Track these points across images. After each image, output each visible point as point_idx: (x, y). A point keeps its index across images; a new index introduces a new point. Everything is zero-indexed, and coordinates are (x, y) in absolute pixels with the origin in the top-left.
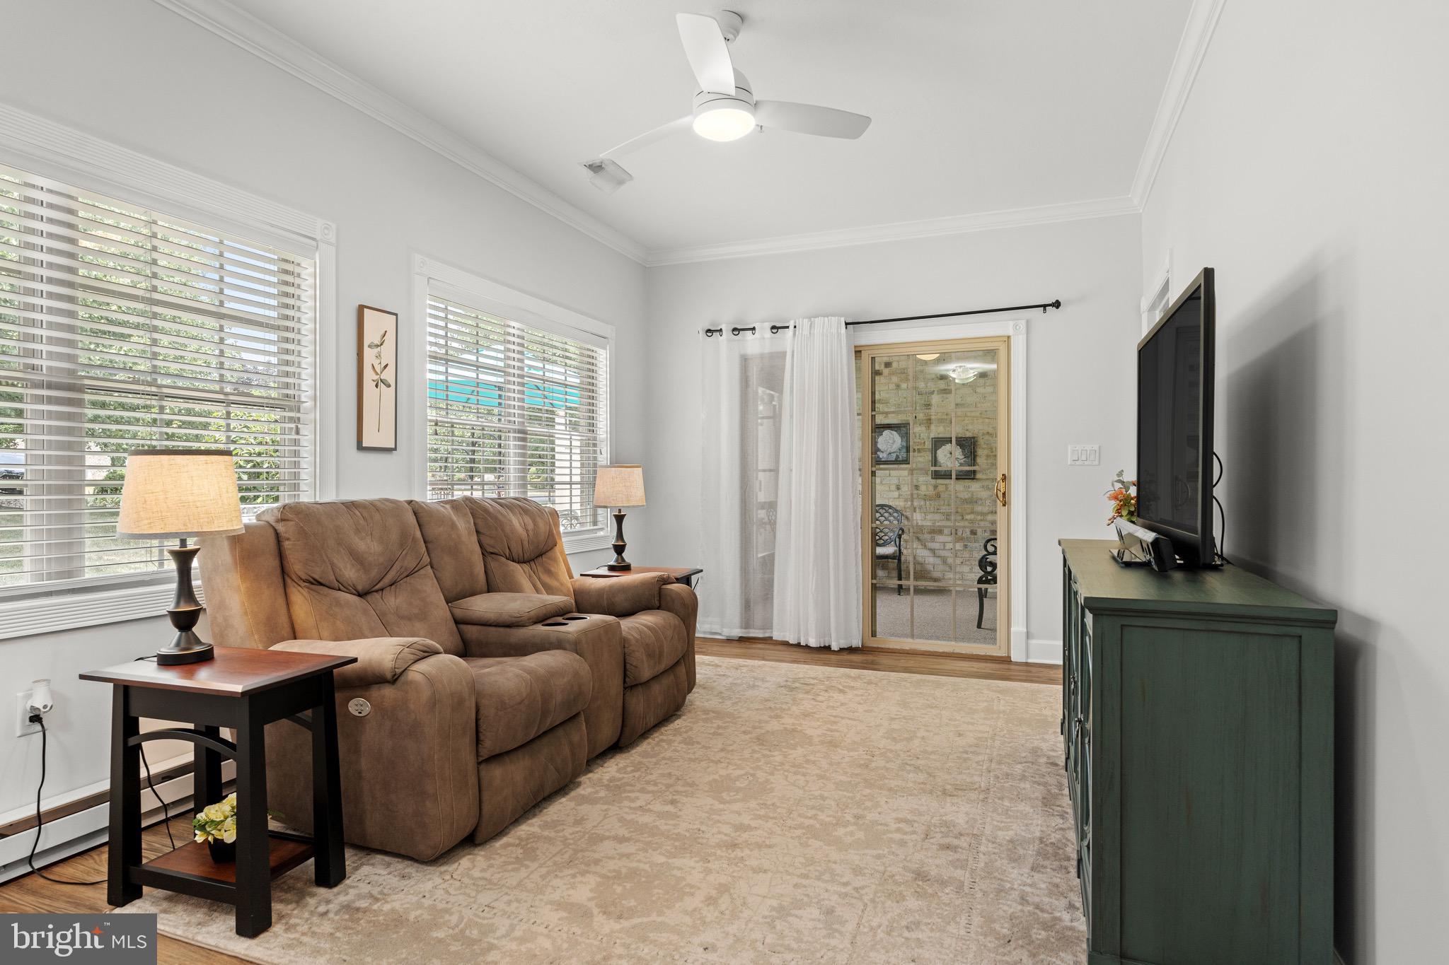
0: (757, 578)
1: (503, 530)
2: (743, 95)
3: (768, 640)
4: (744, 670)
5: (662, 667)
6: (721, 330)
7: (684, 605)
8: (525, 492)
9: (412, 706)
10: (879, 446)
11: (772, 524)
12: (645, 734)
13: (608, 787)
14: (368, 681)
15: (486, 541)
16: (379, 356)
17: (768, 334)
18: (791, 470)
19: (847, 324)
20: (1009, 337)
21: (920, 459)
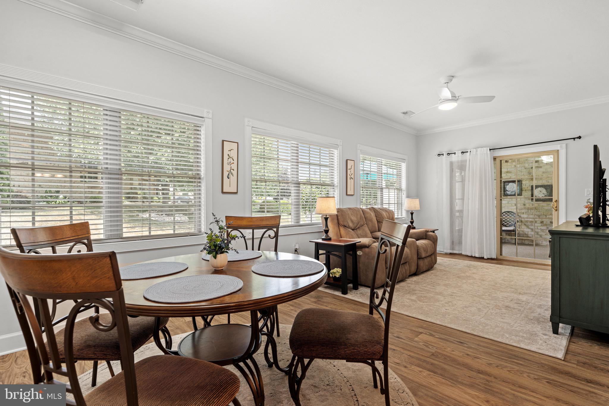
0: (456, 234)
1: (382, 216)
2: (454, 98)
3: (460, 255)
4: (452, 261)
5: (428, 255)
6: (443, 154)
7: (434, 238)
8: (383, 206)
9: (373, 253)
10: (507, 189)
11: (462, 217)
12: (423, 272)
13: (414, 282)
14: (363, 247)
15: (378, 218)
16: (350, 172)
17: (460, 154)
18: (469, 199)
19: (490, 150)
20: (558, 150)
21: (526, 194)
